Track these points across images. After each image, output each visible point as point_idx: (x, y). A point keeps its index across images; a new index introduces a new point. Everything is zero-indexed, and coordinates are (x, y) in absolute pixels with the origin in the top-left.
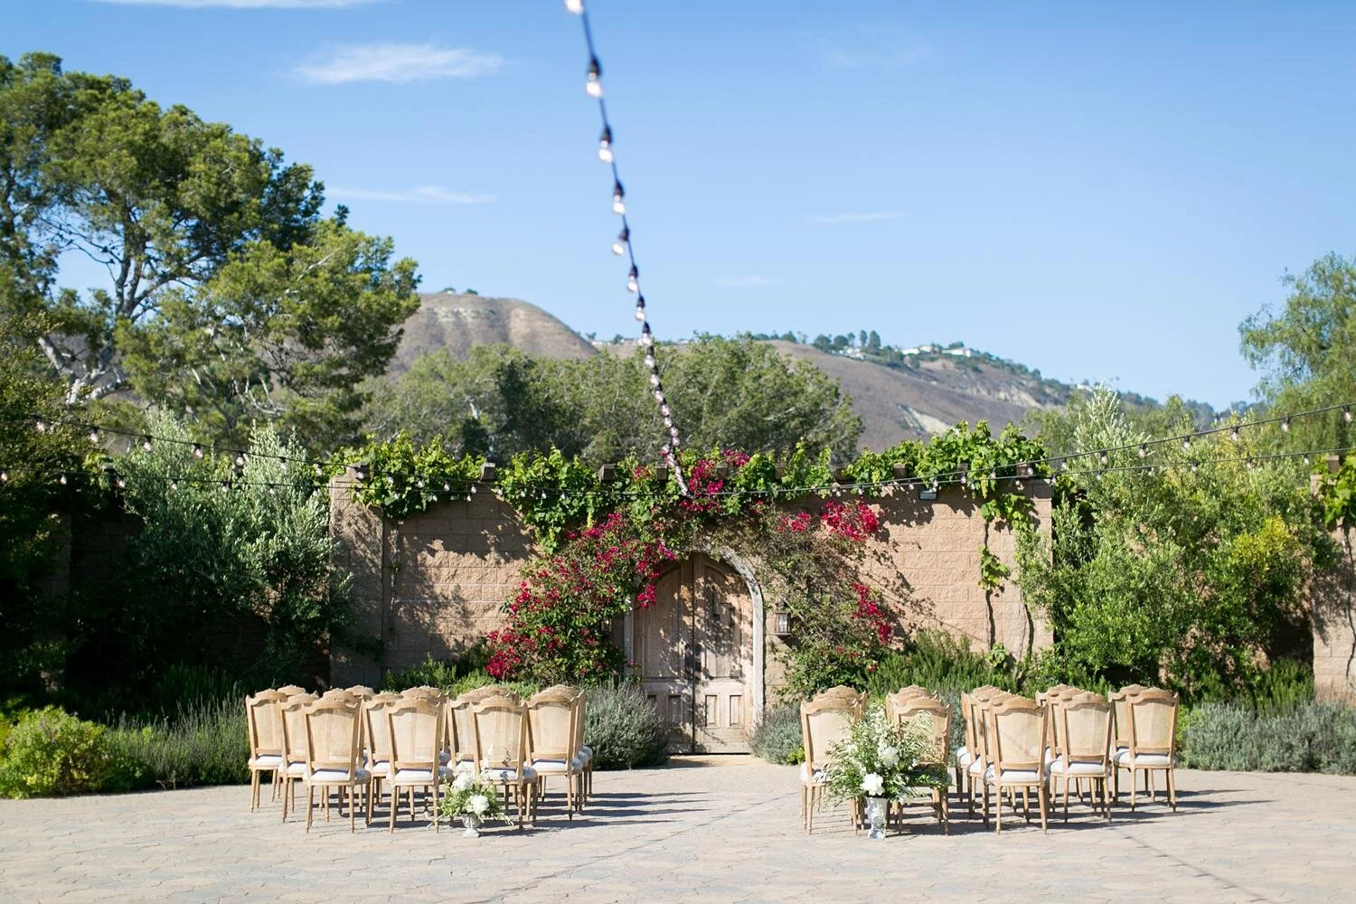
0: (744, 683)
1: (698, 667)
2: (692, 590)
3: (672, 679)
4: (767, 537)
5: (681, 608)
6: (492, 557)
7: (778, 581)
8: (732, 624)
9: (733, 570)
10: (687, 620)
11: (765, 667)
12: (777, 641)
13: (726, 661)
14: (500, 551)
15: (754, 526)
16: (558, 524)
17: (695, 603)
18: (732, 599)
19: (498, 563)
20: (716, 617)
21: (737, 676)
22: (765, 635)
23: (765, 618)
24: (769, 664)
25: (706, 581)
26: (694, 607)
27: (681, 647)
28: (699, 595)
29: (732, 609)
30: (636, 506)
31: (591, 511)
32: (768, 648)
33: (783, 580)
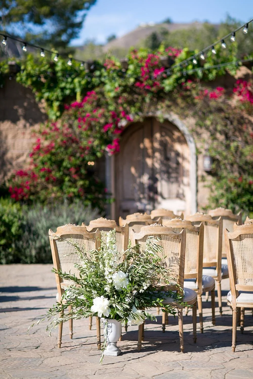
0: (185, 201)
1: (156, 192)
2: (152, 142)
3: (140, 200)
4: (194, 105)
5: (144, 153)
6: (21, 123)
7: (206, 135)
8: (178, 163)
9: (176, 128)
10: (149, 161)
11: (197, 191)
12: (205, 174)
13: (174, 187)
14: (26, 118)
15: (184, 98)
16: (57, 100)
17: (154, 150)
18: (178, 147)
19: (25, 126)
20: (167, 159)
21: (180, 196)
22: (197, 170)
23: (197, 158)
24: (200, 189)
25: (162, 136)
26: (154, 152)
27: (145, 179)
28: (157, 145)
29: (178, 154)
30: (108, 87)
31: (78, 91)
32: (200, 179)
33: (209, 134)
